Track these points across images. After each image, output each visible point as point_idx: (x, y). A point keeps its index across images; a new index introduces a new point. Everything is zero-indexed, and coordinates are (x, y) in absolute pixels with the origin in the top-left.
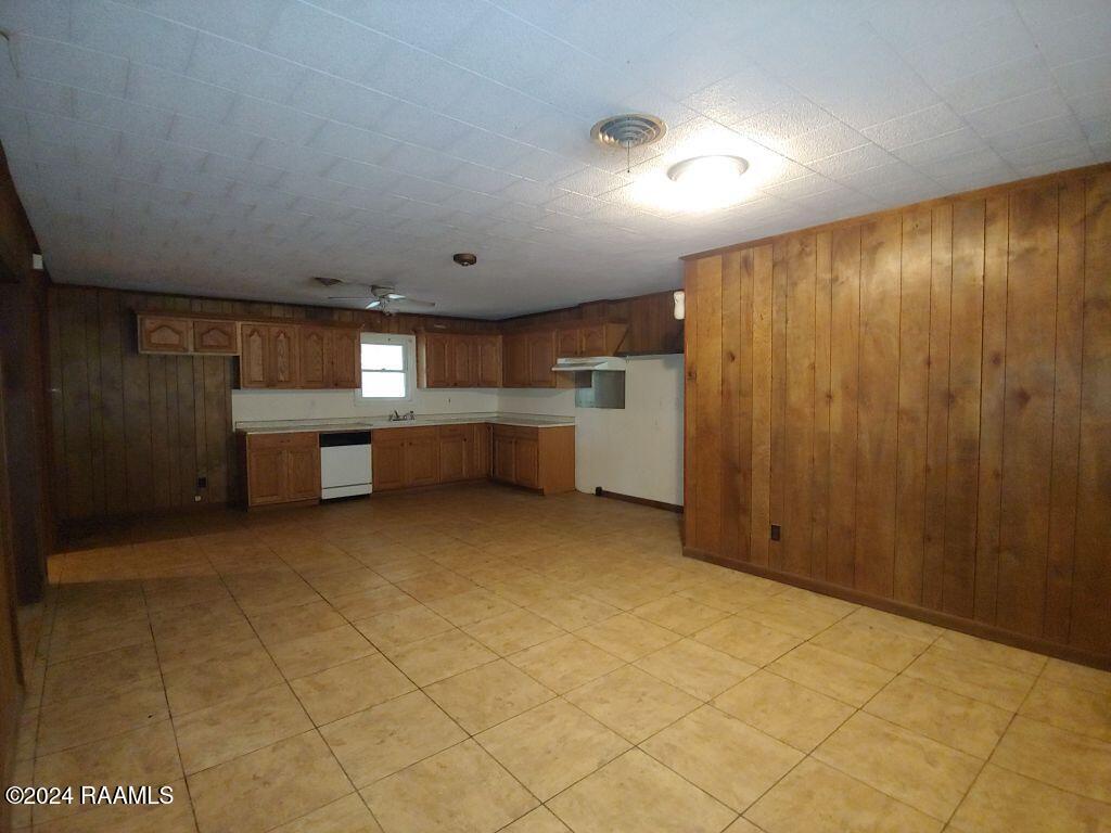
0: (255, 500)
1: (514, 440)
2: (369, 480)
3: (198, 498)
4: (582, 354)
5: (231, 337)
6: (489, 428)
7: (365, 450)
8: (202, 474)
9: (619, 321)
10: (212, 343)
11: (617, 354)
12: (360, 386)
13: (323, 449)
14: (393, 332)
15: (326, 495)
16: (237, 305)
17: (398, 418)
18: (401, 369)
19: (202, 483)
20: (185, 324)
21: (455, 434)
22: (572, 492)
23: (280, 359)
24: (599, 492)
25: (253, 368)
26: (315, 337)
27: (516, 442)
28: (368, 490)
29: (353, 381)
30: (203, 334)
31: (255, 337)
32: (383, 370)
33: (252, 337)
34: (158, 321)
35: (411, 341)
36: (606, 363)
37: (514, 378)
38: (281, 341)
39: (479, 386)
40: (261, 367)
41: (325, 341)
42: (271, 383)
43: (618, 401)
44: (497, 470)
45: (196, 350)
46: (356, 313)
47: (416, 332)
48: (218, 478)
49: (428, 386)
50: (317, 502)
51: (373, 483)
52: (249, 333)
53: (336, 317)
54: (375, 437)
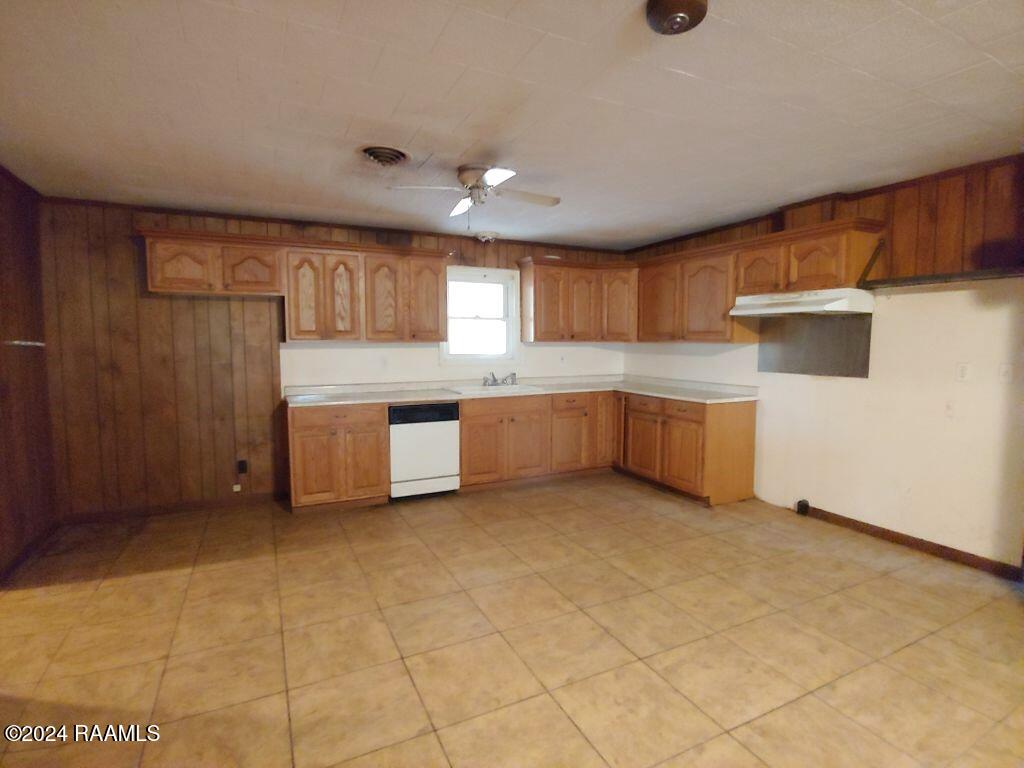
0: (300, 498)
1: (659, 420)
2: (456, 470)
3: (237, 488)
4: (789, 287)
5: (272, 268)
6: (620, 399)
7: (450, 429)
8: (242, 455)
9: (869, 226)
10: (246, 277)
11: (865, 284)
12: (444, 338)
13: (392, 426)
14: (491, 266)
15: (397, 492)
16: (286, 227)
17: (495, 382)
18: (501, 316)
19: (242, 467)
20: (211, 251)
21: (574, 406)
22: (748, 499)
23: (338, 301)
24: (803, 509)
25: (303, 314)
26: (386, 269)
27: (664, 423)
28: (454, 484)
29: (437, 331)
30: (234, 266)
31: (306, 270)
32: (477, 317)
33: (302, 270)
34: (174, 247)
35: (513, 278)
36: (844, 300)
37: (652, 328)
38: (340, 276)
39: (603, 339)
40: (313, 312)
41: (400, 275)
42: (327, 332)
43: (855, 363)
44: (630, 458)
45: (226, 287)
46: (442, 240)
47: (520, 266)
48: (262, 463)
49: (537, 338)
50: (386, 500)
51: (461, 474)
52: (296, 263)
53: (415, 244)
54: (464, 410)
